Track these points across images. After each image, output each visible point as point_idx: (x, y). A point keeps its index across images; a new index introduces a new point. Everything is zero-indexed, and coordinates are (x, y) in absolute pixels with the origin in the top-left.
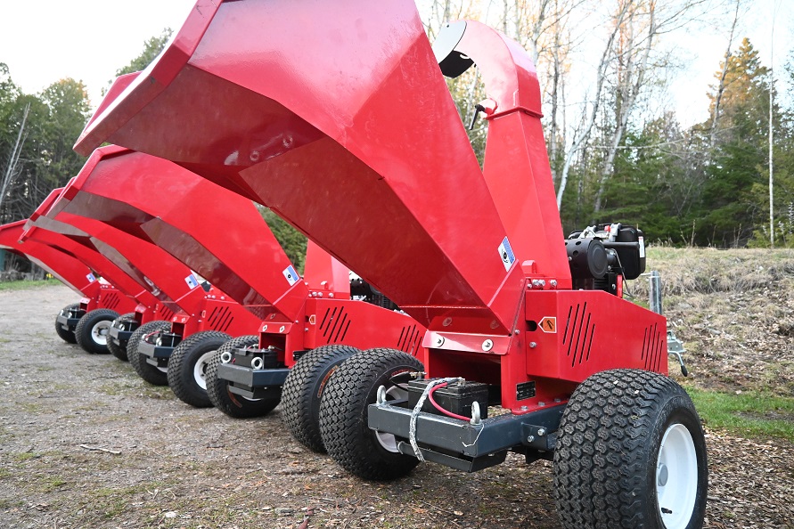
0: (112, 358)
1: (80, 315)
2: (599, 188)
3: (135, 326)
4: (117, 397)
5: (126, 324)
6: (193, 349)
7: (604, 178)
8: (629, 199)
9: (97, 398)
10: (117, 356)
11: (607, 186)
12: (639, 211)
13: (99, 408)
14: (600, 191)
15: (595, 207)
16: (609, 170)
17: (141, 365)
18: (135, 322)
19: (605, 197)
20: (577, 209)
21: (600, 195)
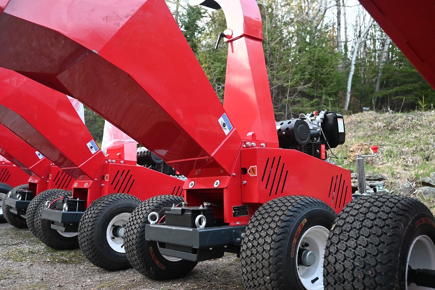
0: (8, 227)
2: (378, 73)
3: (31, 196)
4: (25, 264)
5: (23, 194)
6: (105, 212)
7: (382, 64)
8: (403, 80)
9: (5, 266)
10: (13, 225)
11: (385, 71)
12: (412, 88)
13: (11, 276)
14: (379, 74)
15: (375, 88)
16: (385, 58)
17: (44, 230)
18: (30, 192)
19: (384, 79)
20: (362, 89)
21: (379, 78)
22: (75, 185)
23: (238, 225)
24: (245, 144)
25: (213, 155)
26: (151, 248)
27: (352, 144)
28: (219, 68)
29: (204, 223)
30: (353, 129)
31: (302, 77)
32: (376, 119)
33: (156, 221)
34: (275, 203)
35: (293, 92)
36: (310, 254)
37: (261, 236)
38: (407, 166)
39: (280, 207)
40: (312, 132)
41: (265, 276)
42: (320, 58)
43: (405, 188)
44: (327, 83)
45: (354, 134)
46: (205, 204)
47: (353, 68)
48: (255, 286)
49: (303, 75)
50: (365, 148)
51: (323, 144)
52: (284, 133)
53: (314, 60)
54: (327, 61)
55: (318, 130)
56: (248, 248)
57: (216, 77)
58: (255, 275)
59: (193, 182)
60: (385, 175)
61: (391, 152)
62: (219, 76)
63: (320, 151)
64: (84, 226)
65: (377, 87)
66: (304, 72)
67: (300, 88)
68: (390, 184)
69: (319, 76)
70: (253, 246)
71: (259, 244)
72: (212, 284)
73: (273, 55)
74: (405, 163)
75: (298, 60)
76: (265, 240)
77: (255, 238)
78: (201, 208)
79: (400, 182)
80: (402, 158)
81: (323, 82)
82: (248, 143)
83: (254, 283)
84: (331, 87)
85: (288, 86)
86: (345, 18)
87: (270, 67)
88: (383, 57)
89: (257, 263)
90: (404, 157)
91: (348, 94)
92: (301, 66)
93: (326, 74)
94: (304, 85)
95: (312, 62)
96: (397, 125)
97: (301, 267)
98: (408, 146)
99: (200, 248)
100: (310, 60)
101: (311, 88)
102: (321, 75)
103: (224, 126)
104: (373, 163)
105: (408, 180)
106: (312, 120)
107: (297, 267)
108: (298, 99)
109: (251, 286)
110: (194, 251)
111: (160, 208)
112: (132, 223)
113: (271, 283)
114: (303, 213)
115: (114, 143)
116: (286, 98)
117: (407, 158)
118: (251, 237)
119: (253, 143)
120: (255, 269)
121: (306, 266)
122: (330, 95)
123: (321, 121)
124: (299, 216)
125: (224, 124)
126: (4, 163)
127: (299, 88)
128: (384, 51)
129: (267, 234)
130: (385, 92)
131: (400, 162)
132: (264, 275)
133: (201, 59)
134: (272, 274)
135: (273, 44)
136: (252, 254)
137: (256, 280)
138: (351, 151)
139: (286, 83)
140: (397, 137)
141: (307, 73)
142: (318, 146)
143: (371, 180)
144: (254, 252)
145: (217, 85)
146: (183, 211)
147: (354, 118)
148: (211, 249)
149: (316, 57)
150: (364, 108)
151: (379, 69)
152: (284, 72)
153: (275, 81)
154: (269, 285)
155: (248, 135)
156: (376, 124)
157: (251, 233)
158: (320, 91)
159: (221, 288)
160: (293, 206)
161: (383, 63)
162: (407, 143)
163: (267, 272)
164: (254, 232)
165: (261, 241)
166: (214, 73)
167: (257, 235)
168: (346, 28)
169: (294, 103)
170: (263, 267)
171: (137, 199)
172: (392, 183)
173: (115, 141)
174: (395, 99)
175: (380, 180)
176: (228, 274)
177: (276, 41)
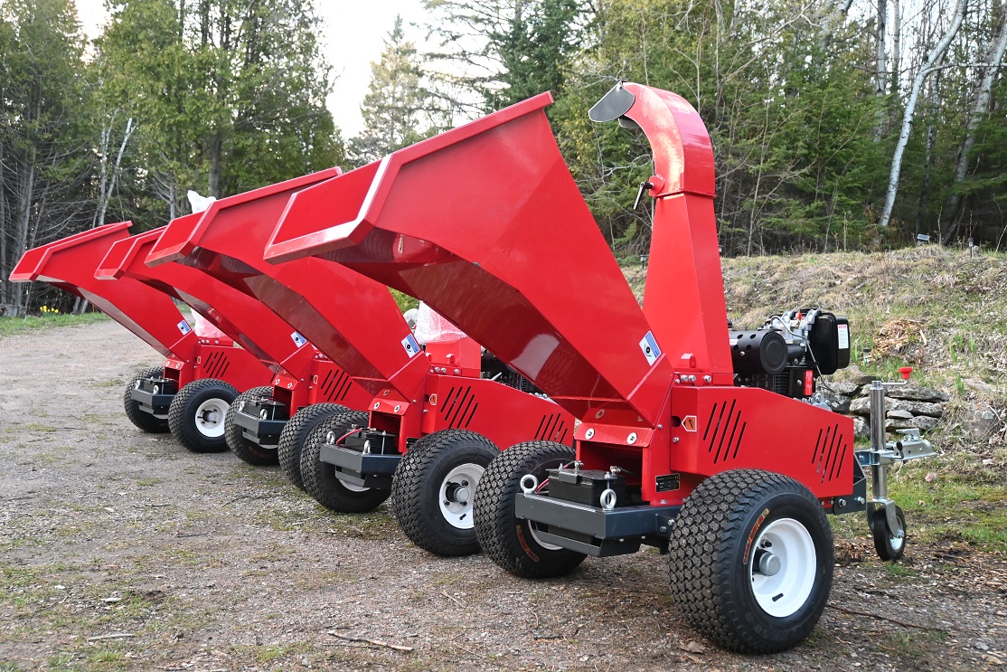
1: (171, 389)
2: (966, 139)
6: (437, 462)
7: (975, 120)
11: (980, 135)
14: (967, 142)
15: (957, 173)
16: (984, 105)
17: (318, 478)
18: (280, 404)
19: (978, 154)
20: (925, 176)
21: (966, 150)
22: (376, 406)
23: (664, 506)
24: (680, 378)
25: (629, 398)
26: (518, 527)
27: (884, 320)
28: (611, 130)
29: (613, 501)
30: (889, 285)
31: (790, 152)
32: (941, 265)
33: (533, 489)
34: (724, 482)
35: (770, 183)
36: (772, 560)
37: (700, 531)
38: (993, 373)
39: (731, 489)
40: (791, 349)
41: (704, 589)
42: (832, 110)
43: (983, 420)
44: (844, 165)
45: (890, 297)
46: (613, 470)
47: (906, 130)
48: (689, 600)
49: (793, 148)
50: (909, 330)
51: (809, 369)
52: (743, 353)
53: (819, 114)
54: (847, 116)
55: (802, 345)
56: (680, 546)
57: (603, 149)
58: (689, 585)
59: (592, 430)
60: (946, 390)
61: (965, 341)
62: (609, 147)
63: (804, 382)
64: (403, 483)
65: (960, 170)
66: (796, 140)
67: (784, 175)
68: (953, 411)
69: (829, 150)
70: (688, 544)
71: (696, 542)
72: (614, 590)
73: (729, 103)
74: (990, 367)
75: (783, 115)
76: (706, 537)
77: (691, 533)
78: (607, 476)
79: (975, 407)
80: (985, 354)
81: (837, 166)
82: (684, 377)
83: (687, 597)
84: (854, 176)
85: (758, 172)
86: (897, 10)
87: (720, 130)
88: (980, 103)
89: (694, 569)
90: (990, 353)
91: (891, 186)
92: (788, 128)
93: (844, 147)
94: (793, 170)
95: (814, 118)
96: (985, 283)
97: (757, 577)
98: (1001, 331)
99: (607, 540)
100: (809, 115)
101: (808, 176)
102: (831, 148)
103: (648, 352)
104: (923, 363)
105: (991, 404)
106: (792, 328)
107: (752, 576)
108: (778, 200)
109: (682, 601)
110: (596, 542)
111: (534, 464)
112: (489, 485)
113: (712, 598)
114: (765, 500)
115: (442, 336)
116: (753, 197)
117: (996, 355)
118: (685, 531)
119: (691, 377)
120: (689, 578)
121: (765, 575)
122: (849, 192)
123: (808, 328)
124: (758, 505)
125: (648, 348)
126: (217, 342)
127: (782, 176)
128: (983, 89)
129: (710, 529)
130: (977, 184)
131: (980, 365)
132: (703, 586)
133: (571, 108)
134: (714, 587)
135: (729, 79)
136: (686, 556)
137: (690, 592)
138: (882, 335)
139: (755, 165)
140: (979, 309)
141: (801, 143)
142: (800, 373)
143: (915, 400)
144: (690, 553)
145: (603, 167)
146: (579, 479)
147: (895, 261)
148: (622, 540)
149: (823, 110)
150: (920, 236)
151: (967, 131)
152: (751, 141)
153: (731, 160)
154: (710, 601)
155: (683, 357)
156: (938, 279)
157: (686, 524)
158: (828, 183)
159: (629, 597)
160: (750, 489)
161: (978, 116)
162: (1000, 324)
163: (707, 583)
164: (689, 523)
165: (700, 537)
166: (598, 140)
167: (695, 529)
168: (897, 35)
169: (769, 207)
170: (702, 575)
171: (487, 440)
172: (957, 408)
173: (443, 332)
174: (999, 201)
175: (933, 400)
176: (638, 574)
177: (736, 73)
